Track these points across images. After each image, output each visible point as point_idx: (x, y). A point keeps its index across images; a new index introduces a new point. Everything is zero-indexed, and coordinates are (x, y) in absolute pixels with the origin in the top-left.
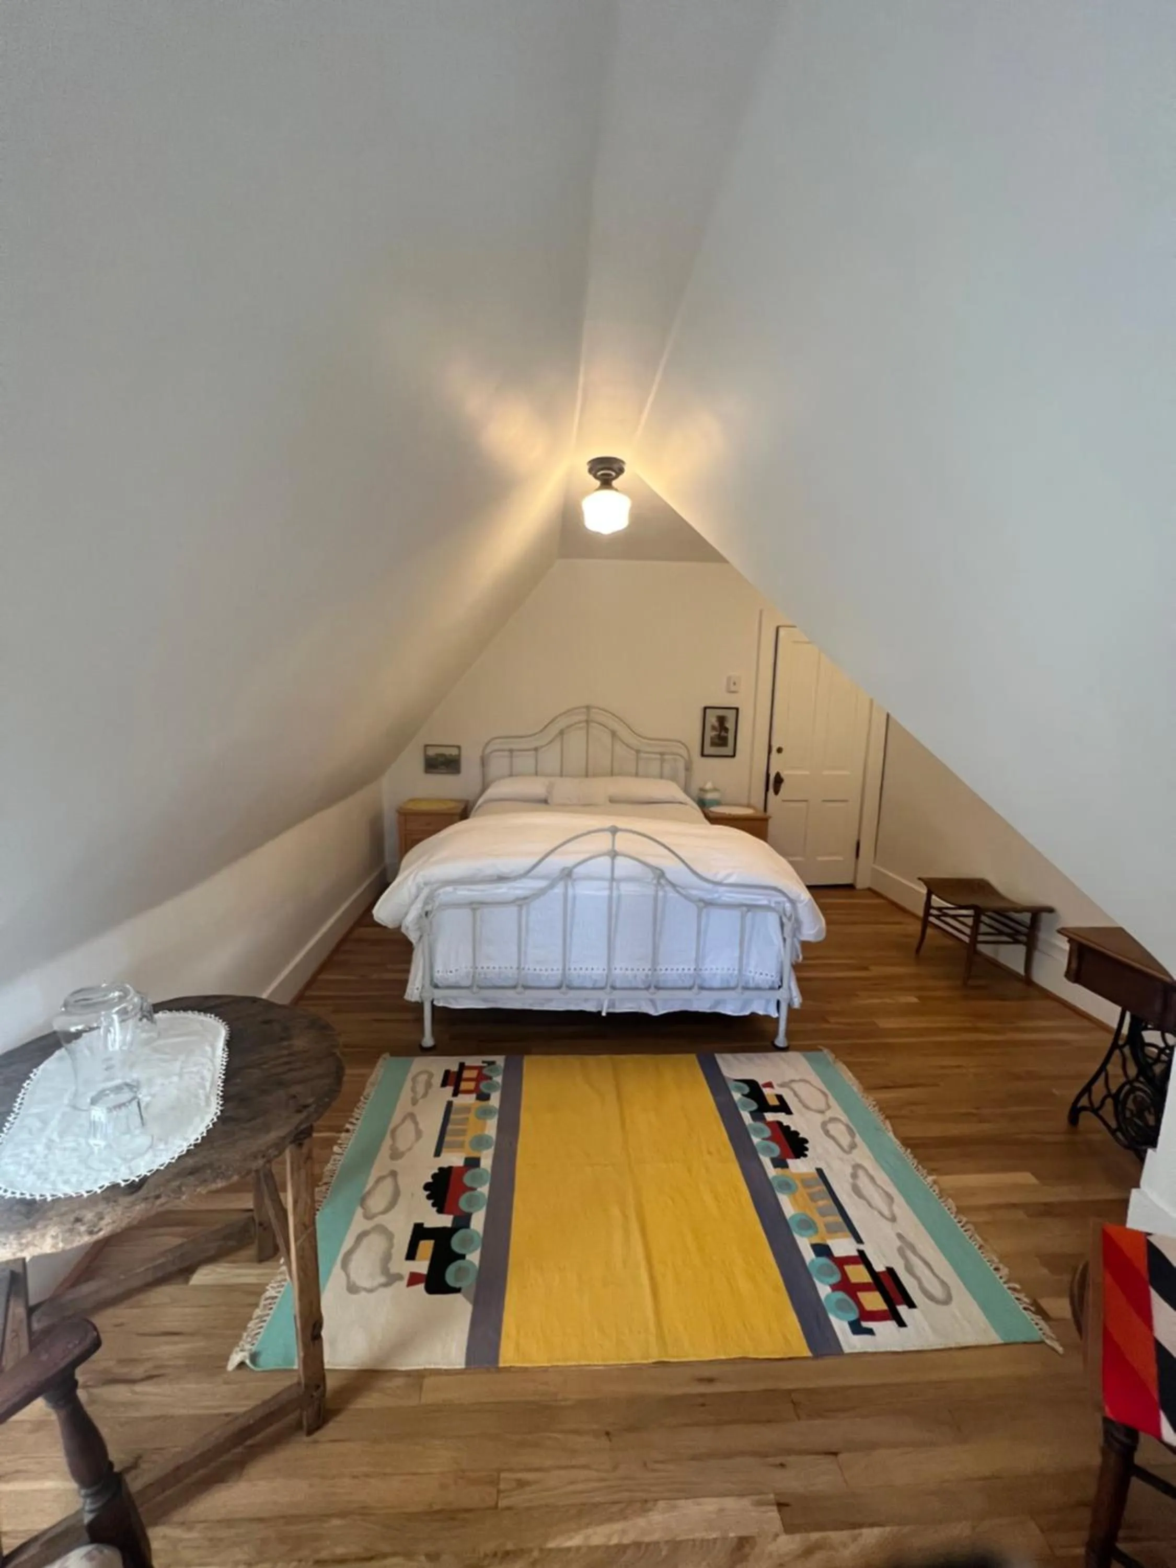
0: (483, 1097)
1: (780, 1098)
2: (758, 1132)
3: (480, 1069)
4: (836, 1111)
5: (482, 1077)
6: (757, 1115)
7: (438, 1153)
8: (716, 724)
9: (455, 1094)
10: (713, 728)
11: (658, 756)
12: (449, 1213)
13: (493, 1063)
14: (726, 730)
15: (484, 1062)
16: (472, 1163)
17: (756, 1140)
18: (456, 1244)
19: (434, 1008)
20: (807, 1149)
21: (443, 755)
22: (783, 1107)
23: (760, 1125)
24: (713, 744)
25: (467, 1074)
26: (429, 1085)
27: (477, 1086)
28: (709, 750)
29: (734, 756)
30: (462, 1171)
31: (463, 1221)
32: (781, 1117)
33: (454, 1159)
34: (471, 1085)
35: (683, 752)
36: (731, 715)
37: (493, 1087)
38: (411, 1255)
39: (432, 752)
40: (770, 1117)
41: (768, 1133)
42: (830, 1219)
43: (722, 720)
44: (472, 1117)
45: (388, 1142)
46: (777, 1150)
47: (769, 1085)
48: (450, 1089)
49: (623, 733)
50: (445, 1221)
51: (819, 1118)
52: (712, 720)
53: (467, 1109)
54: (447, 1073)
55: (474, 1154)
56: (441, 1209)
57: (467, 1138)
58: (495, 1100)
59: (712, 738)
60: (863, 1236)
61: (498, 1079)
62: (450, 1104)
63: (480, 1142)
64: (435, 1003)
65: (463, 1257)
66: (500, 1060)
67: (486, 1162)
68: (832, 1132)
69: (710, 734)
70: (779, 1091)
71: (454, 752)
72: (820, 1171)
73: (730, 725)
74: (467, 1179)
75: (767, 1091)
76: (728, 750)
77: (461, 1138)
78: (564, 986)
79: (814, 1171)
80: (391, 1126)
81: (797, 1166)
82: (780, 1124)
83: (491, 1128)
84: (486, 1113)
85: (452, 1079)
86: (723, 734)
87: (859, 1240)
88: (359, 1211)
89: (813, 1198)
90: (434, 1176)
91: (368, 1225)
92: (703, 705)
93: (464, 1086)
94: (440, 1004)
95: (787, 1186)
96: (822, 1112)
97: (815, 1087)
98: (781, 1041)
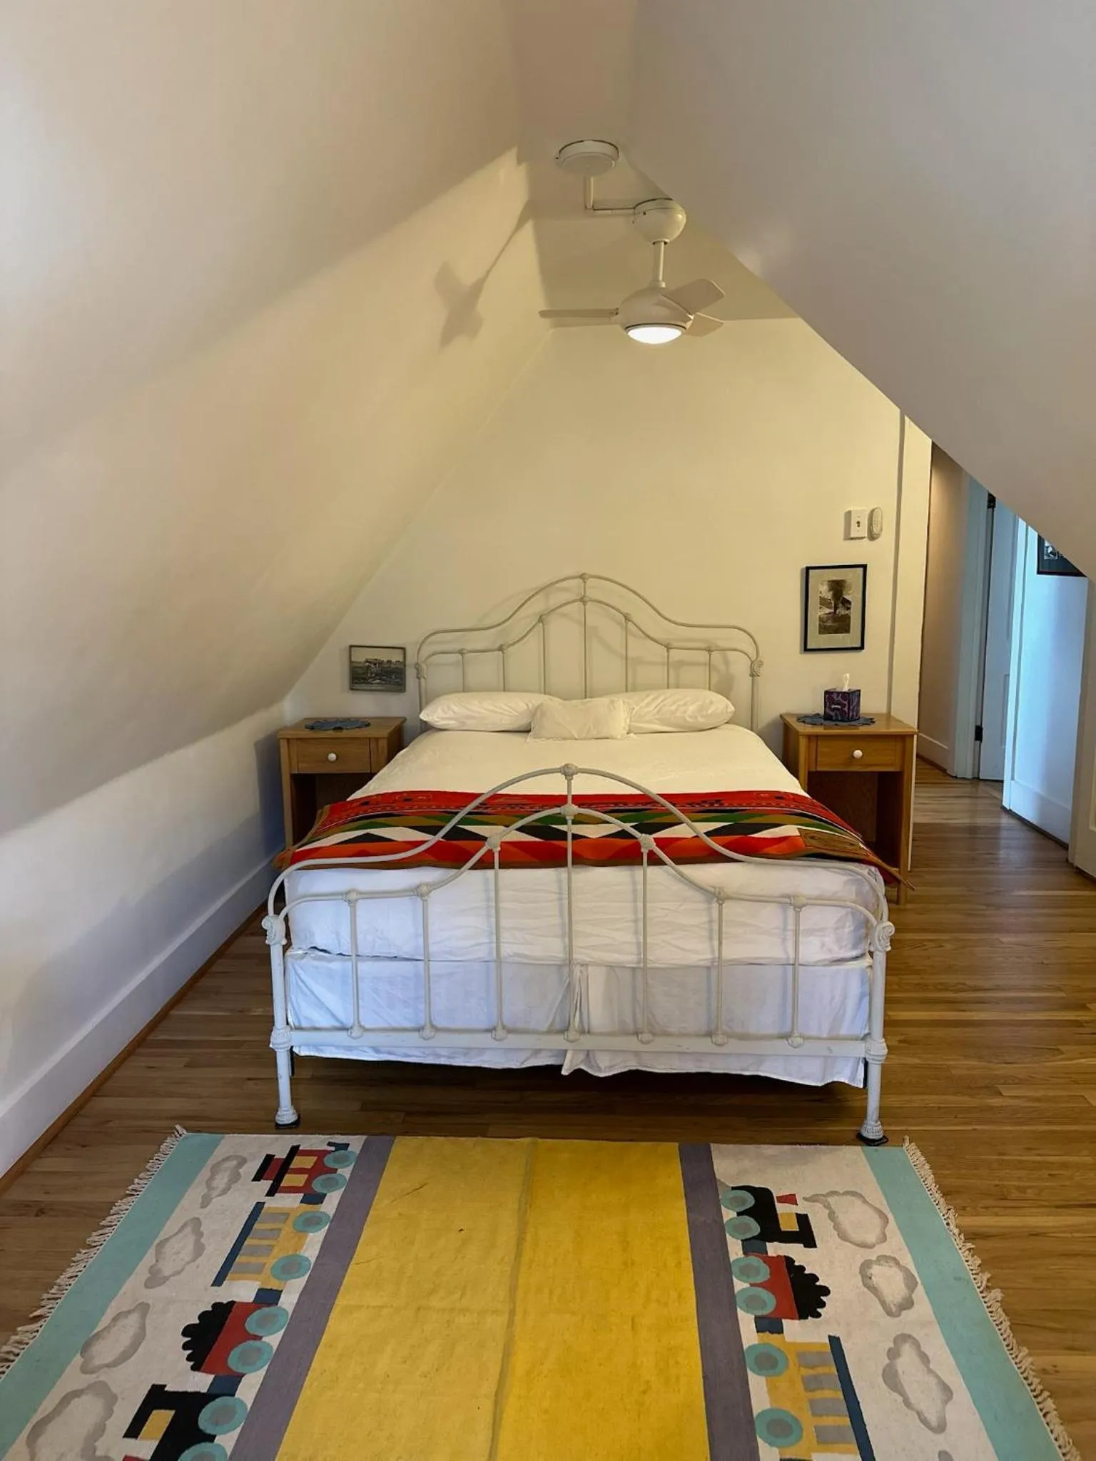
0: (314, 1198)
1: (803, 1220)
2: (745, 1272)
3: (321, 1154)
4: (896, 1244)
5: (320, 1168)
6: (752, 1246)
7: (218, 1281)
8: (829, 595)
9: (271, 1193)
10: (823, 602)
11: (702, 656)
12: (208, 1372)
13: (346, 1146)
14: (846, 603)
15: (330, 1144)
16: (268, 1297)
17: (739, 1285)
18: (205, 1420)
19: (293, 1057)
20: (823, 1305)
21: (375, 662)
22: (805, 1235)
23: (754, 1260)
24: (824, 629)
25: (297, 1162)
26: (235, 1177)
27: (309, 1182)
28: (816, 640)
29: (862, 647)
30: (248, 1309)
31: (227, 1385)
32: (796, 1251)
33: (242, 1290)
34: (300, 1180)
35: (745, 644)
36: (853, 577)
37: (333, 1185)
38: (134, 1431)
39: (361, 657)
40: (774, 1249)
41: (764, 1273)
42: (829, 1421)
43: (837, 588)
44: (287, 1229)
45: (149, 1258)
46: (769, 1303)
47: (791, 1199)
48: (266, 1184)
49: (642, 616)
50: (201, 1382)
51: (861, 1256)
52: (821, 589)
53: (284, 1215)
54: (269, 1159)
55: (273, 1284)
56: (198, 1363)
57: (271, 1261)
58: (330, 1205)
59: (821, 619)
60: (877, 1451)
61: (346, 1172)
62: (259, 1206)
63: (290, 1267)
64: (296, 1050)
65: (211, 1438)
66: (356, 1143)
67: (288, 1301)
69: (817, 613)
70: (801, 1208)
71: (396, 657)
72: (835, 1342)
73: (853, 595)
74: (251, 1325)
75: (781, 1208)
76: (851, 639)
77: (262, 1260)
78: (500, 1027)
79: (824, 1341)
80: (162, 1236)
81: (796, 1330)
82: (789, 1261)
83: (312, 1244)
84: (311, 1223)
85: (274, 1169)
86: (841, 611)
88: (78, 1359)
89: (811, 1384)
90: (203, 1316)
91: (83, 1381)
92: (805, 566)
93: (288, 1180)
94: (303, 1052)
95: (768, 1363)
98: (872, 1128)
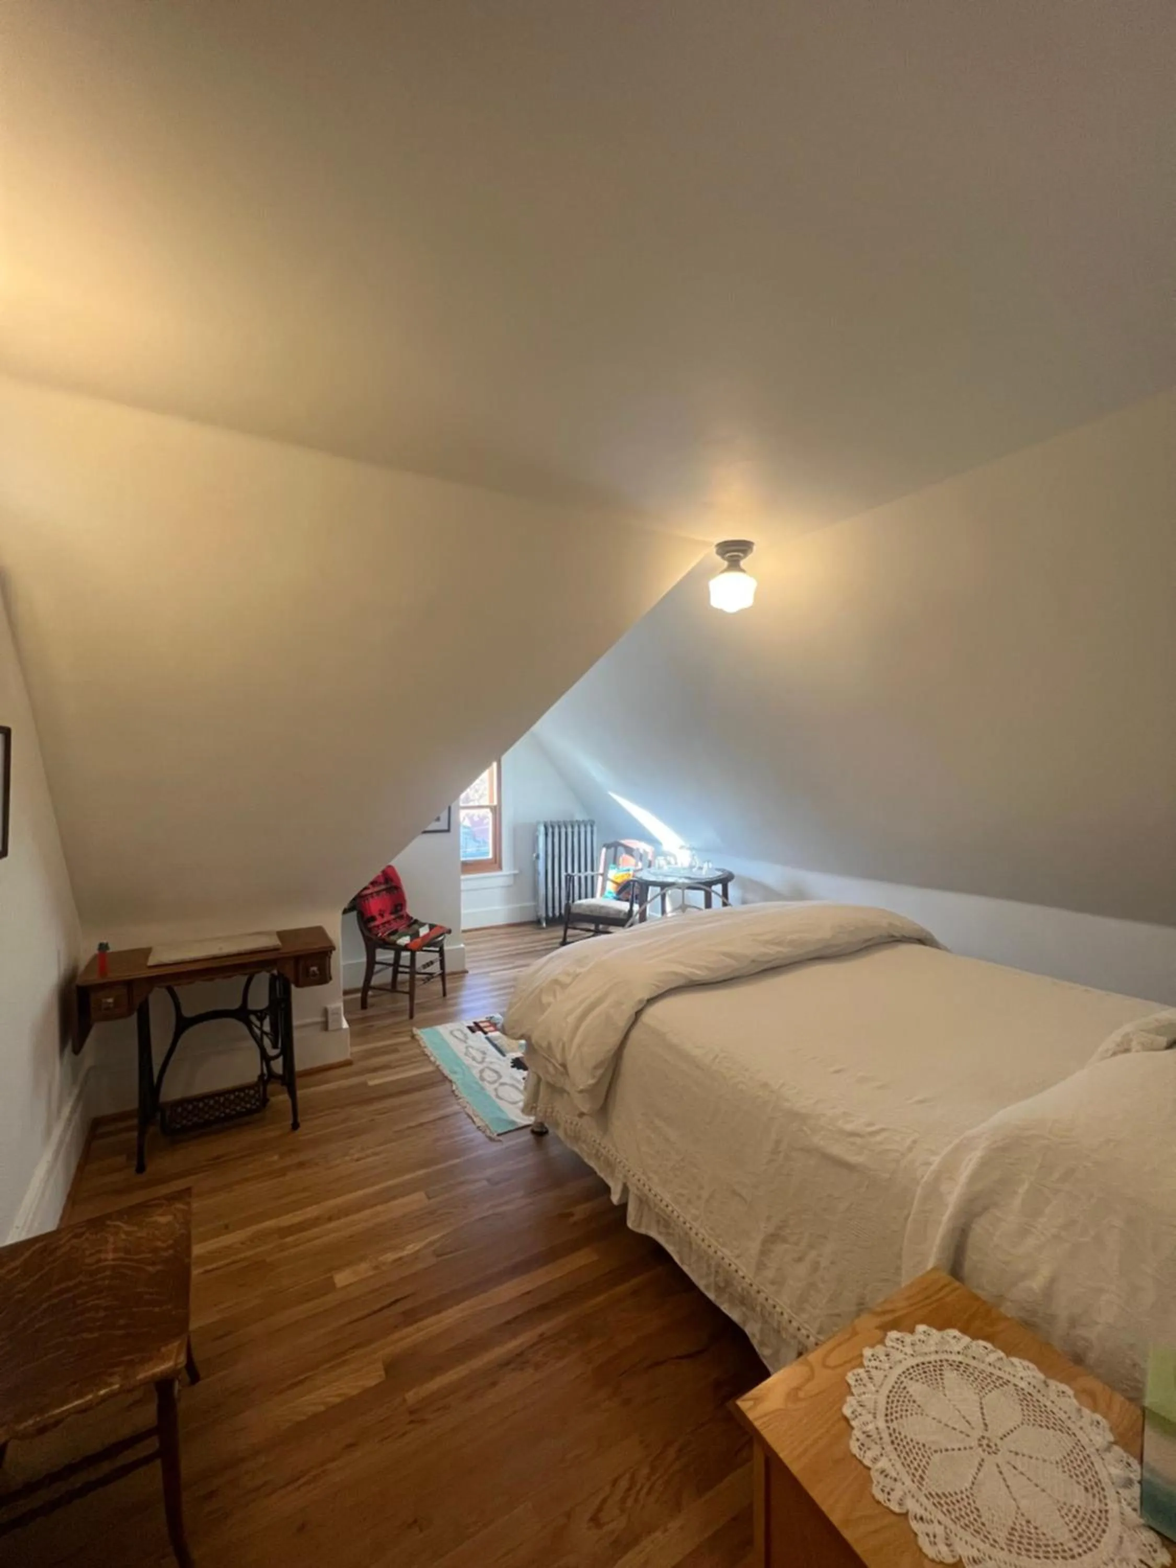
4: (490, 1088)
20: (511, 1063)
51: (504, 1081)
60: (486, 1041)
68: (495, 1075)
72: (504, 1055)
79: (506, 1054)
81: (518, 1054)
87: (488, 1038)
89: (508, 1047)
96: (502, 1084)
97: (506, 1101)
